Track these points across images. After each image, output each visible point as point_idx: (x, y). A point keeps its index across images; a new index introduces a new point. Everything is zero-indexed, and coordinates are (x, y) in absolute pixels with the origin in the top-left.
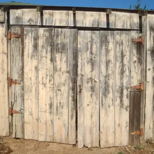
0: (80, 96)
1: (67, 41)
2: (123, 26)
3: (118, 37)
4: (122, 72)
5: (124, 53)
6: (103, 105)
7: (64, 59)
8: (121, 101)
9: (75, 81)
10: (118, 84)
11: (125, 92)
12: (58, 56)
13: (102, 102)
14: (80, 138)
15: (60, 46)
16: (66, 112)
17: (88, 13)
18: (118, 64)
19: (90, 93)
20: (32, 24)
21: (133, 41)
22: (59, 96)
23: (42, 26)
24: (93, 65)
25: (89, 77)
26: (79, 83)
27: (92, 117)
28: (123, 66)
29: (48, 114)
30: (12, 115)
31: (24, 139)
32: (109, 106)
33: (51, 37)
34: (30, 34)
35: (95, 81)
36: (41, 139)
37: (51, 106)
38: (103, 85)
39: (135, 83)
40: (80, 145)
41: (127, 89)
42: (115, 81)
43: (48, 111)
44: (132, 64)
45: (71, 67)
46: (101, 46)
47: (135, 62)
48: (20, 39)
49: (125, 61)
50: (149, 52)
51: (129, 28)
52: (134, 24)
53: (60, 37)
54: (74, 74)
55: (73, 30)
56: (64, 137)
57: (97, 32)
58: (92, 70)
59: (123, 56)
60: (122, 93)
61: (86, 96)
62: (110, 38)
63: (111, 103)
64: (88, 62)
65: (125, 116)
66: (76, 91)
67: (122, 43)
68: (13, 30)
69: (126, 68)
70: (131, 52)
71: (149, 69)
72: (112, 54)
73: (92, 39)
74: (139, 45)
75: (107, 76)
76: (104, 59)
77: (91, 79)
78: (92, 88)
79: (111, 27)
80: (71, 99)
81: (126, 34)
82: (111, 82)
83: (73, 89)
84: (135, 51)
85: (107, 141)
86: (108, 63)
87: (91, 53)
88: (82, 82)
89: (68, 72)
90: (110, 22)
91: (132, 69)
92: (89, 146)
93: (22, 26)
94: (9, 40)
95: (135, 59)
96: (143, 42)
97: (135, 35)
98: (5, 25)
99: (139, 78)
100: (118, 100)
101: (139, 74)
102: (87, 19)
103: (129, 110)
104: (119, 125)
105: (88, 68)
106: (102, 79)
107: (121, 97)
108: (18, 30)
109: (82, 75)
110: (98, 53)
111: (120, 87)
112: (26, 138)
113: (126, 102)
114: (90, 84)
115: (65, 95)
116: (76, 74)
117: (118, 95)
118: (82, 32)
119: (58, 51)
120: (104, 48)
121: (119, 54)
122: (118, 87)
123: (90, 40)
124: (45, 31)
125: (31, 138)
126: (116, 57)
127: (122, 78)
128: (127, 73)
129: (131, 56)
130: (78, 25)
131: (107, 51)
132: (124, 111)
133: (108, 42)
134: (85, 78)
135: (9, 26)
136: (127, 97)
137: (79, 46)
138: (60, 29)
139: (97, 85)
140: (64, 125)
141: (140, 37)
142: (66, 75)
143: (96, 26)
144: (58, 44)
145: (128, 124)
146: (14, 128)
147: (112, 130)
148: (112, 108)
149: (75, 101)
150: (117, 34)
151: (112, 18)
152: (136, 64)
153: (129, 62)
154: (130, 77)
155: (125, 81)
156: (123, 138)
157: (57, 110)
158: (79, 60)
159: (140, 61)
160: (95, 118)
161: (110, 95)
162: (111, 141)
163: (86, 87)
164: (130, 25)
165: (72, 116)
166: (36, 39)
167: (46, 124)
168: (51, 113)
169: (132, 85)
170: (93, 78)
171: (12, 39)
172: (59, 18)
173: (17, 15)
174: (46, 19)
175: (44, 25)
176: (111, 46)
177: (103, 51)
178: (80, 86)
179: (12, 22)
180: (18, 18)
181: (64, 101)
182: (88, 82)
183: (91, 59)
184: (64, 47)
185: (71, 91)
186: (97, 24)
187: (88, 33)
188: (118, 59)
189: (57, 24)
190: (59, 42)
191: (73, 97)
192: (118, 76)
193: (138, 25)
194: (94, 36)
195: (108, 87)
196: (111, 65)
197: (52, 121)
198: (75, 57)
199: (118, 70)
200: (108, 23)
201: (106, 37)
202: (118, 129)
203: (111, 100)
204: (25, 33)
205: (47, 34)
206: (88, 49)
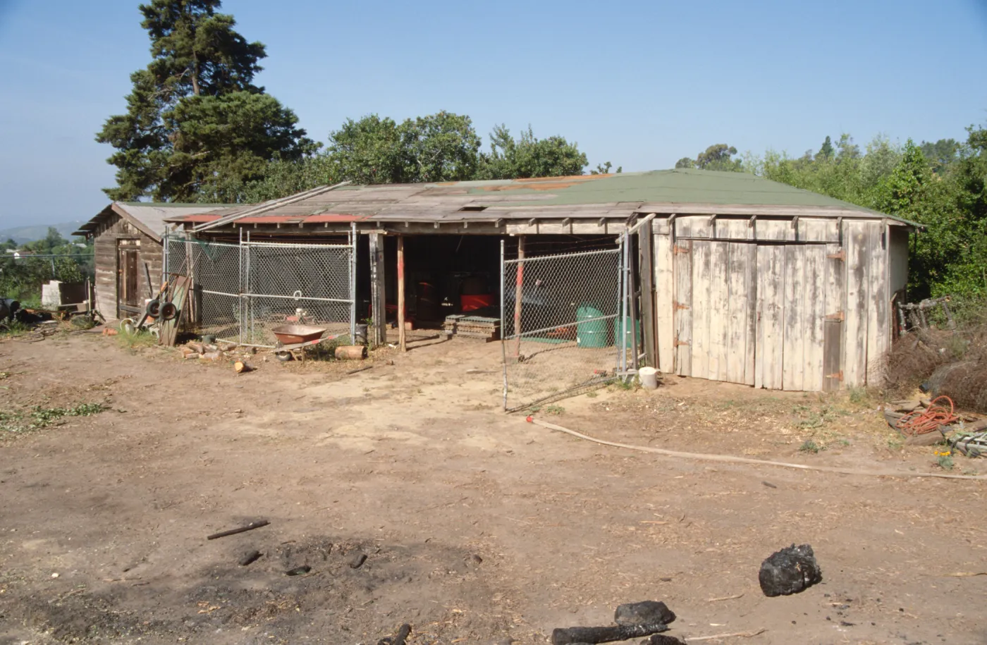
0: (759, 327)
1: (744, 258)
2: (817, 238)
3: (808, 253)
4: (815, 296)
5: (818, 273)
6: (787, 337)
7: (741, 280)
8: (813, 333)
9: (753, 307)
10: (809, 311)
11: (818, 322)
12: (734, 276)
13: (787, 333)
14: (758, 376)
15: (736, 264)
16: (742, 345)
17: (772, 222)
18: (809, 287)
19: (772, 322)
20: (703, 236)
21: (829, 257)
22: (734, 325)
23: (715, 240)
24: (775, 287)
25: (771, 302)
26: (758, 309)
27: (773, 351)
28: (815, 289)
29: (721, 346)
30: (677, 346)
31: (691, 377)
32: (796, 339)
33: (726, 253)
34: (700, 249)
35: (779, 308)
36: (713, 377)
37: (725, 336)
38: (789, 313)
39: (832, 310)
40: (758, 386)
41: (821, 318)
42: (804, 308)
43: (721, 342)
44: (828, 287)
45: (750, 290)
46: (786, 264)
47: (832, 284)
48: (688, 255)
49: (819, 283)
50: (851, 271)
51: (824, 240)
52: (832, 235)
53: (735, 254)
54: (752, 299)
55: (751, 245)
56: (740, 374)
57: (781, 247)
58: (775, 294)
59: (815, 275)
60: (813, 323)
61: (767, 325)
62: (799, 255)
63: (799, 335)
64: (770, 285)
65: (819, 354)
66: (754, 319)
67: (815, 261)
68: (680, 243)
69: (820, 292)
70: (826, 271)
71: (852, 294)
72: (800, 274)
73: (775, 256)
74: (839, 263)
75: (794, 302)
76: (789, 280)
77: (774, 305)
78: (775, 316)
79: (800, 239)
80: (748, 328)
81: (820, 248)
82: (799, 309)
83: (752, 316)
84: (832, 270)
85: (792, 383)
86: (795, 285)
87: (774, 273)
88: (762, 307)
89: (746, 296)
90: (800, 233)
91: (829, 293)
92: (769, 387)
93: (690, 240)
94: (675, 255)
95: (832, 279)
96: (843, 259)
97: (832, 249)
98: (670, 237)
99: (838, 304)
100: (809, 332)
101: (838, 300)
102: (770, 230)
103: (823, 345)
104: (809, 364)
105: (769, 291)
106: (788, 305)
107: (813, 328)
108: (686, 244)
109: (762, 300)
110: (783, 273)
111: (811, 315)
112: (694, 375)
113: (820, 335)
114: (772, 312)
115: (742, 324)
116: (755, 298)
117: (808, 325)
118: (762, 247)
119: (734, 270)
120: (790, 266)
121: (810, 274)
122: (808, 316)
123: (772, 257)
124: (718, 246)
125: (699, 376)
126: (805, 277)
127: (814, 304)
128: (821, 298)
129: (826, 276)
130: (759, 238)
131: (795, 270)
132: (816, 346)
133: (796, 260)
134: (766, 304)
135: (674, 239)
136: (821, 329)
137: (758, 265)
138: (736, 244)
139: (781, 312)
140: (740, 361)
141: (839, 252)
142: (744, 299)
143: (781, 238)
144: (733, 262)
145: (822, 364)
146: (679, 362)
147: (799, 369)
148: (800, 341)
149: (753, 330)
150: (808, 248)
151: (801, 229)
152: (834, 286)
153: (824, 283)
154: (825, 303)
155: (818, 308)
156: (814, 381)
157: (732, 342)
158: (759, 281)
159: (840, 283)
160: (778, 353)
161: (798, 326)
162: (798, 385)
163: (767, 314)
164: (826, 236)
165: (750, 350)
166: (707, 255)
167: (718, 358)
168: (724, 345)
169: (828, 314)
170: (776, 303)
171: (679, 254)
172: (736, 229)
173: (685, 225)
174: (720, 231)
175: (717, 237)
176: (799, 264)
177: (790, 271)
178: (760, 313)
179: (678, 234)
180: (686, 230)
181: (741, 331)
182: (769, 309)
183: (774, 280)
184: (740, 265)
185: (749, 319)
186: (782, 235)
187: (770, 248)
188: (809, 279)
189: (734, 237)
190: (735, 259)
191: (752, 326)
192: (808, 302)
193: (837, 237)
194: (777, 252)
195: (796, 314)
196: (799, 288)
197: (726, 356)
198: (754, 279)
199: (808, 294)
200: (797, 235)
201: (793, 253)
202: (808, 369)
203: (799, 331)
204: (694, 247)
205: (721, 249)
206: (769, 268)
